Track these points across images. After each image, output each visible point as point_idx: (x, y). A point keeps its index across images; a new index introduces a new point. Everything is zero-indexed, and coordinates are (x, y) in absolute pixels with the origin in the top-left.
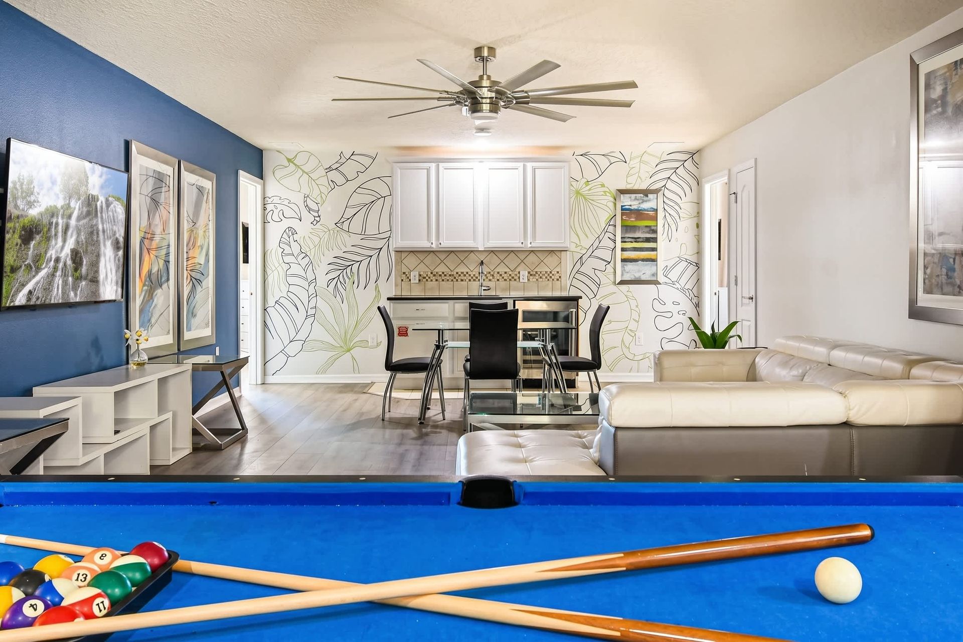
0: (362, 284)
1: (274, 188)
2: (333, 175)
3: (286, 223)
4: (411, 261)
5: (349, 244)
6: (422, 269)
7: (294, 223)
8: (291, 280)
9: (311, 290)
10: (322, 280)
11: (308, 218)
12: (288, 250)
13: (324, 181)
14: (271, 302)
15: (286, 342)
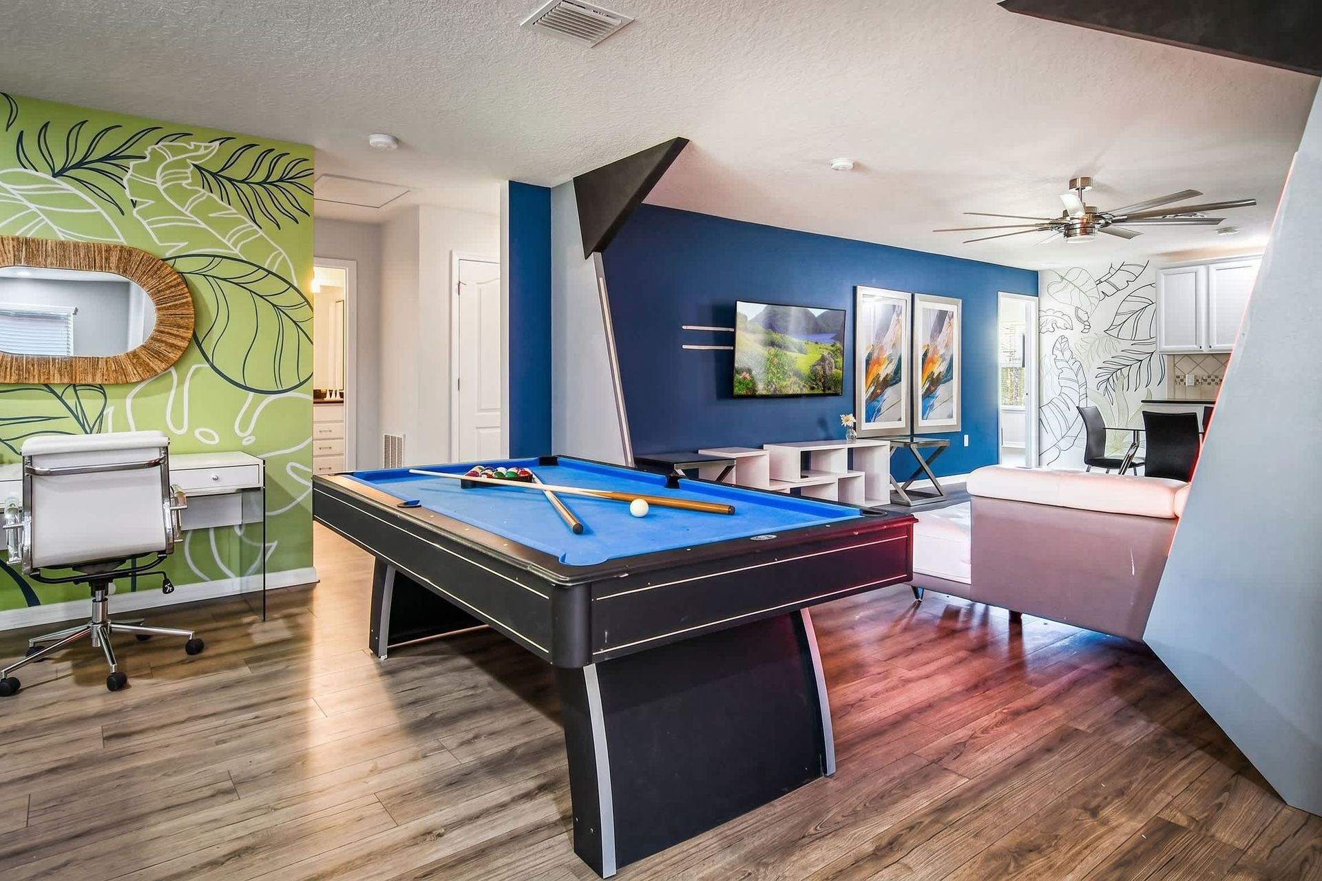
0: (1132, 386)
1: (1047, 301)
2: (1105, 287)
3: (1059, 332)
4: (1184, 366)
5: (1119, 350)
6: (1199, 372)
7: (1067, 333)
8: (1063, 383)
9: (1082, 391)
10: (1092, 384)
11: (1079, 327)
12: (1060, 356)
13: (1094, 293)
14: (1045, 401)
15: (1059, 438)
